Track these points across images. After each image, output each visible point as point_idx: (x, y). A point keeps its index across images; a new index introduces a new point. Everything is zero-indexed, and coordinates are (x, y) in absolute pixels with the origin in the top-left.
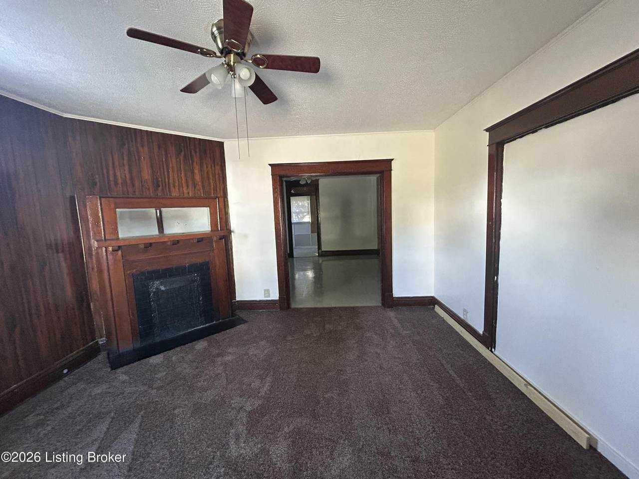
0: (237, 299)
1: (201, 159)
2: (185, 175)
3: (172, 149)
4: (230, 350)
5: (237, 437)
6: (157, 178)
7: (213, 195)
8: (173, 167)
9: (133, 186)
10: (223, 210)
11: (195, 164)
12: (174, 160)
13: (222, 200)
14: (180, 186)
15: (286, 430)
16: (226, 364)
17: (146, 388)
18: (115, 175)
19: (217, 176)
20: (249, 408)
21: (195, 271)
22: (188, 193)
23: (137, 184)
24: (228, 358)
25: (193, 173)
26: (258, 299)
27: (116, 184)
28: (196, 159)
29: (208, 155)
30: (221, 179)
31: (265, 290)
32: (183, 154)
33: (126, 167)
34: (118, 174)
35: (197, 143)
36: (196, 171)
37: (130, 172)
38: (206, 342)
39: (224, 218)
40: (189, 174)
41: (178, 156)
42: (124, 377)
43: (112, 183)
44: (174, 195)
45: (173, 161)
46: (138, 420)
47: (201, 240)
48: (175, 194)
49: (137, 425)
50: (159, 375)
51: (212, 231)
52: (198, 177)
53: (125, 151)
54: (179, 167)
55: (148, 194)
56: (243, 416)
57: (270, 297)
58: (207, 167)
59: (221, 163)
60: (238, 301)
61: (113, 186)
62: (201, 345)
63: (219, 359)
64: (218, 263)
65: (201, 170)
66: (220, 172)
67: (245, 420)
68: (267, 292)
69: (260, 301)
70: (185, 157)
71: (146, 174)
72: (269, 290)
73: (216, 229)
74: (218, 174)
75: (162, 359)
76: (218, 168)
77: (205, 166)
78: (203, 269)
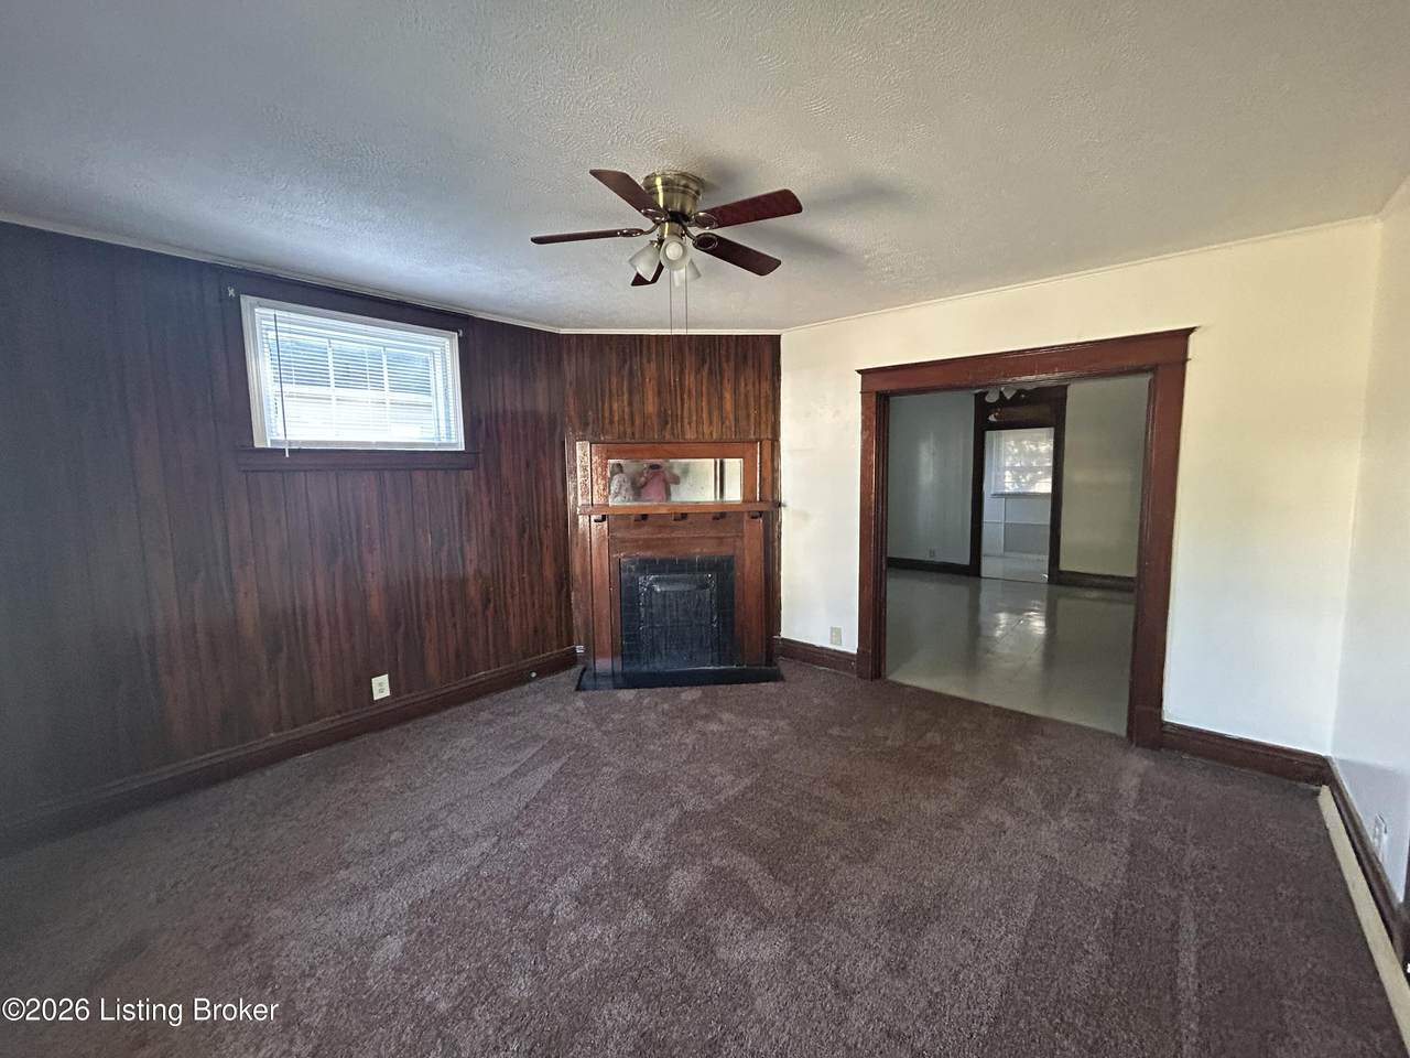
0: (784, 634)
1: (736, 370)
2: (709, 402)
3: (690, 361)
4: (726, 716)
5: (647, 835)
6: (665, 410)
7: (752, 437)
8: (689, 391)
9: (633, 424)
10: (769, 464)
11: (726, 381)
12: (692, 379)
13: (767, 445)
14: (699, 422)
15: (715, 861)
16: (704, 734)
17: (594, 726)
18: (611, 407)
19: (763, 401)
20: (689, 807)
21: (710, 571)
22: (711, 434)
23: (637, 422)
24: (714, 727)
25: (721, 398)
26: (818, 643)
27: (612, 422)
28: (729, 373)
29: (750, 363)
30: (771, 406)
31: (832, 629)
32: (707, 366)
33: (626, 397)
34: (615, 406)
35: (732, 344)
36: (728, 396)
37: (630, 404)
38: (700, 692)
39: (770, 478)
40: (715, 400)
41: (698, 371)
42: (580, 704)
43: (607, 421)
44: (688, 436)
45: (690, 380)
46: (564, 759)
47: (721, 516)
48: (690, 435)
49: (559, 765)
50: (616, 716)
51: (744, 501)
52: (728, 405)
53: (626, 372)
54: (699, 389)
55: (651, 436)
56: (674, 814)
57: (840, 644)
58: (746, 385)
59: (773, 375)
60: (783, 639)
61: (607, 426)
62: (690, 695)
63: (700, 723)
64: (748, 562)
65: (735, 391)
66: (769, 393)
67: (672, 819)
68: (836, 633)
69: (822, 648)
70: (711, 372)
71: (651, 408)
72: (840, 629)
73: (750, 498)
74: (767, 397)
75: (632, 697)
76: (766, 386)
77: (743, 385)
78: (723, 568)
